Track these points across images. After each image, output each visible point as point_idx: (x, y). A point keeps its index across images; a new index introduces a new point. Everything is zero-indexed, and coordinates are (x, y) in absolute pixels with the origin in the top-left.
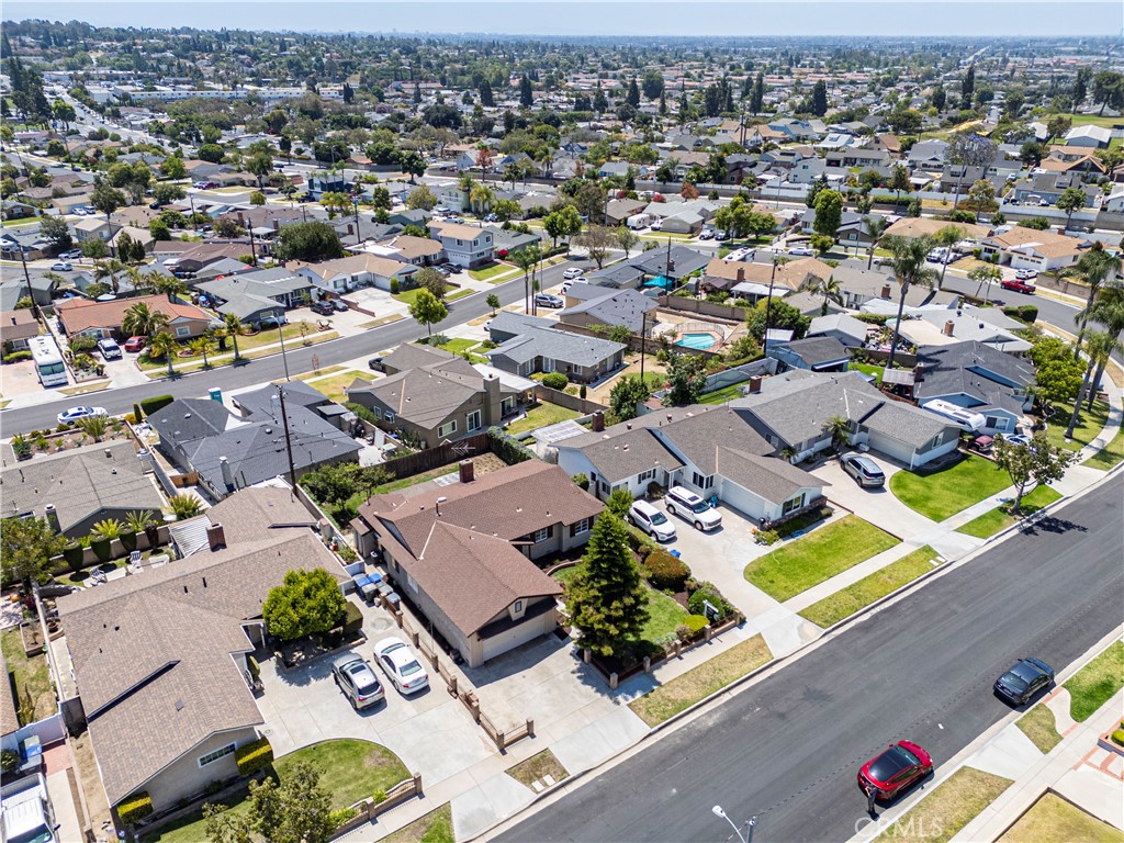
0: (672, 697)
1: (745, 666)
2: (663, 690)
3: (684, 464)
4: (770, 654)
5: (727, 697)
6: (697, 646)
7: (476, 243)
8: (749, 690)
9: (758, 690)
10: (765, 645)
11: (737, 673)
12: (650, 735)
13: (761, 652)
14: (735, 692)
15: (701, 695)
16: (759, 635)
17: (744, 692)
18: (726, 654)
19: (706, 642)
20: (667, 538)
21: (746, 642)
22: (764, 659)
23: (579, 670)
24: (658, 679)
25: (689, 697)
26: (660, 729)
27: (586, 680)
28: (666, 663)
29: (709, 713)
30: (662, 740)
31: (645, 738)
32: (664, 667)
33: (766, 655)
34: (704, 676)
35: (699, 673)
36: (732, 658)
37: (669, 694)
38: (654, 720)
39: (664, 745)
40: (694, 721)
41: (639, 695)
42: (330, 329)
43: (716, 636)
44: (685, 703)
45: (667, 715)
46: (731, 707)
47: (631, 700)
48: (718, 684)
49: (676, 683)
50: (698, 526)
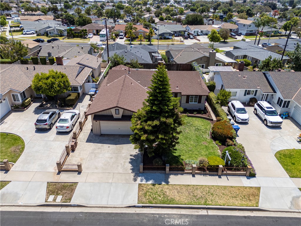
0: (168, 193)
1: (231, 201)
2: (166, 186)
3: (275, 92)
4: (257, 203)
5: (204, 212)
6: (210, 175)
7: (250, 26)
8: (223, 217)
9: (229, 220)
10: (258, 195)
11: (222, 202)
12: (134, 207)
13: (251, 199)
14: (211, 213)
15: (186, 202)
16: (259, 189)
17: (218, 216)
18: (225, 187)
19: (217, 175)
20: (241, 121)
21: (246, 188)
22: (250, 204)
23: (135, 156)
24: (170, 180)
25: (177, 198)
26: (143, 207)
27: (132, 162)
28: (182, 174)
29: (181, 216)
30: (138, 214)
31: (130, 207)
32: (179, 176)
33: (254, 202)
34: (199, 193)
35: (197, 189)
36: (227, 192)
37: (167, 191)
38: (144, 200)
39: (136, 217)
40: (167, 214)
41: (150, 182)
42: (183, 42)
43: (227, 175)
44: (172, 201)
45: (154, 202)
46: (200, 220)
47: (144, 182)
48: (203, 202)
49: (178, 187)
50: (265, 122)
